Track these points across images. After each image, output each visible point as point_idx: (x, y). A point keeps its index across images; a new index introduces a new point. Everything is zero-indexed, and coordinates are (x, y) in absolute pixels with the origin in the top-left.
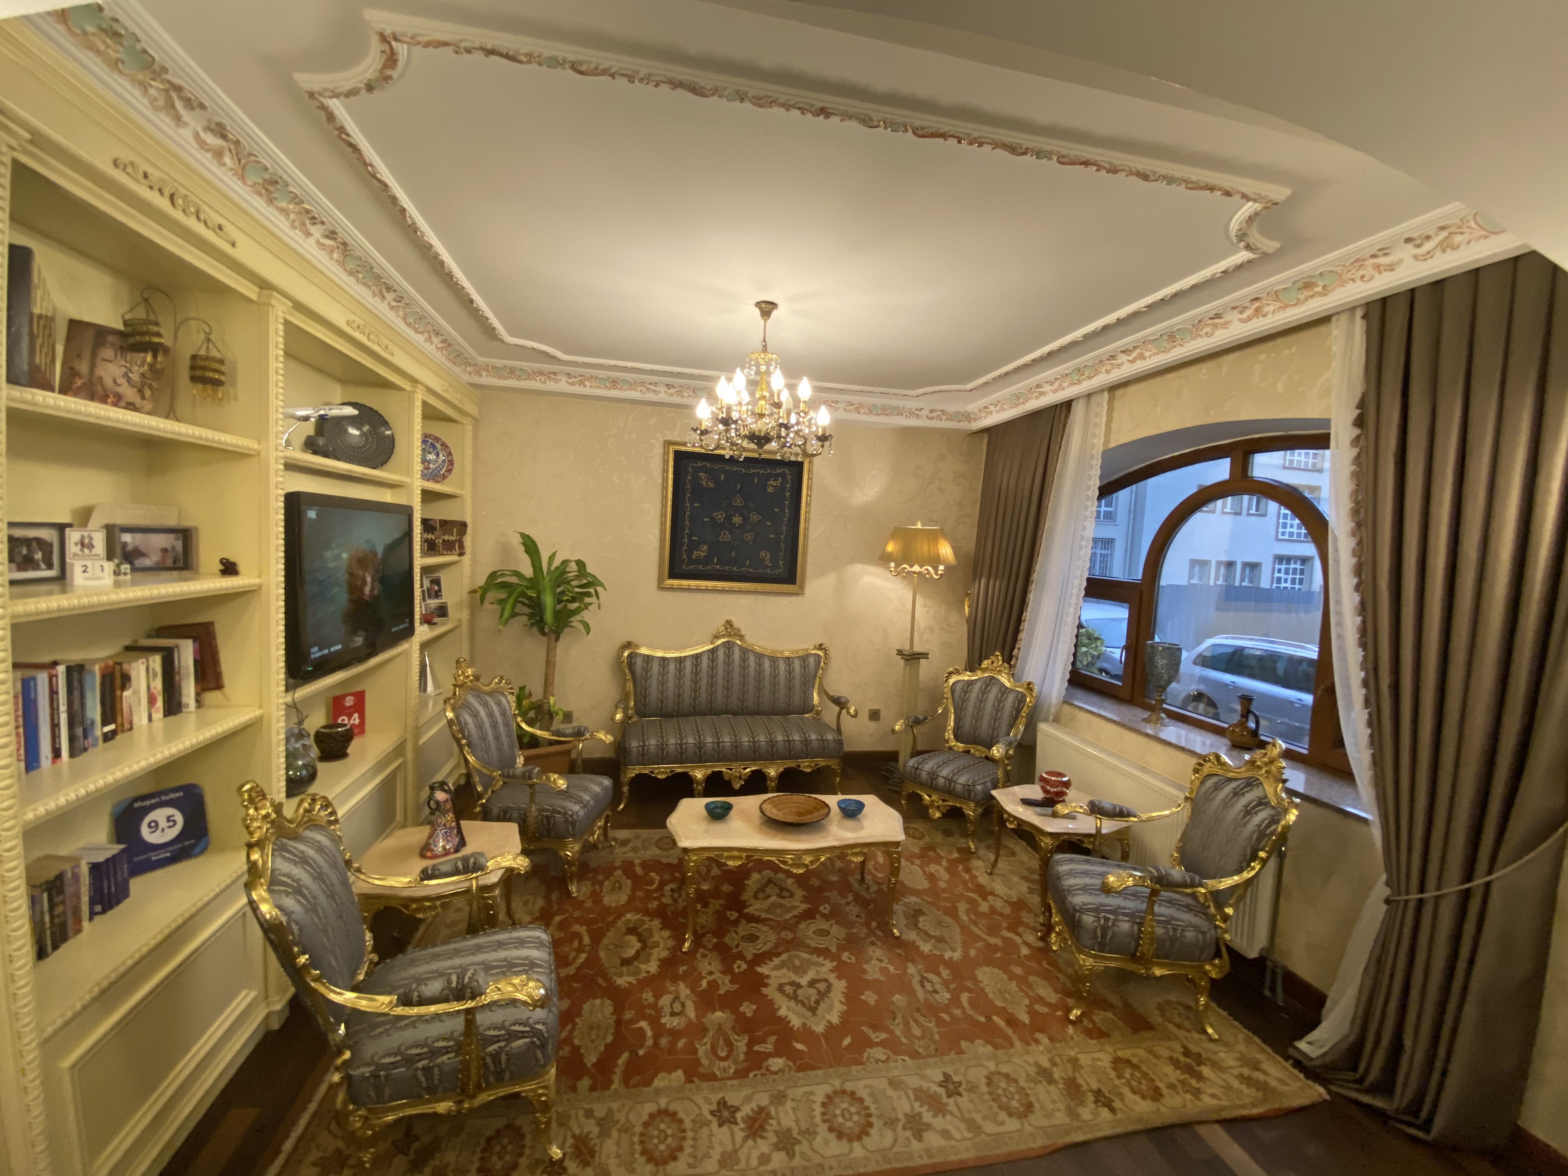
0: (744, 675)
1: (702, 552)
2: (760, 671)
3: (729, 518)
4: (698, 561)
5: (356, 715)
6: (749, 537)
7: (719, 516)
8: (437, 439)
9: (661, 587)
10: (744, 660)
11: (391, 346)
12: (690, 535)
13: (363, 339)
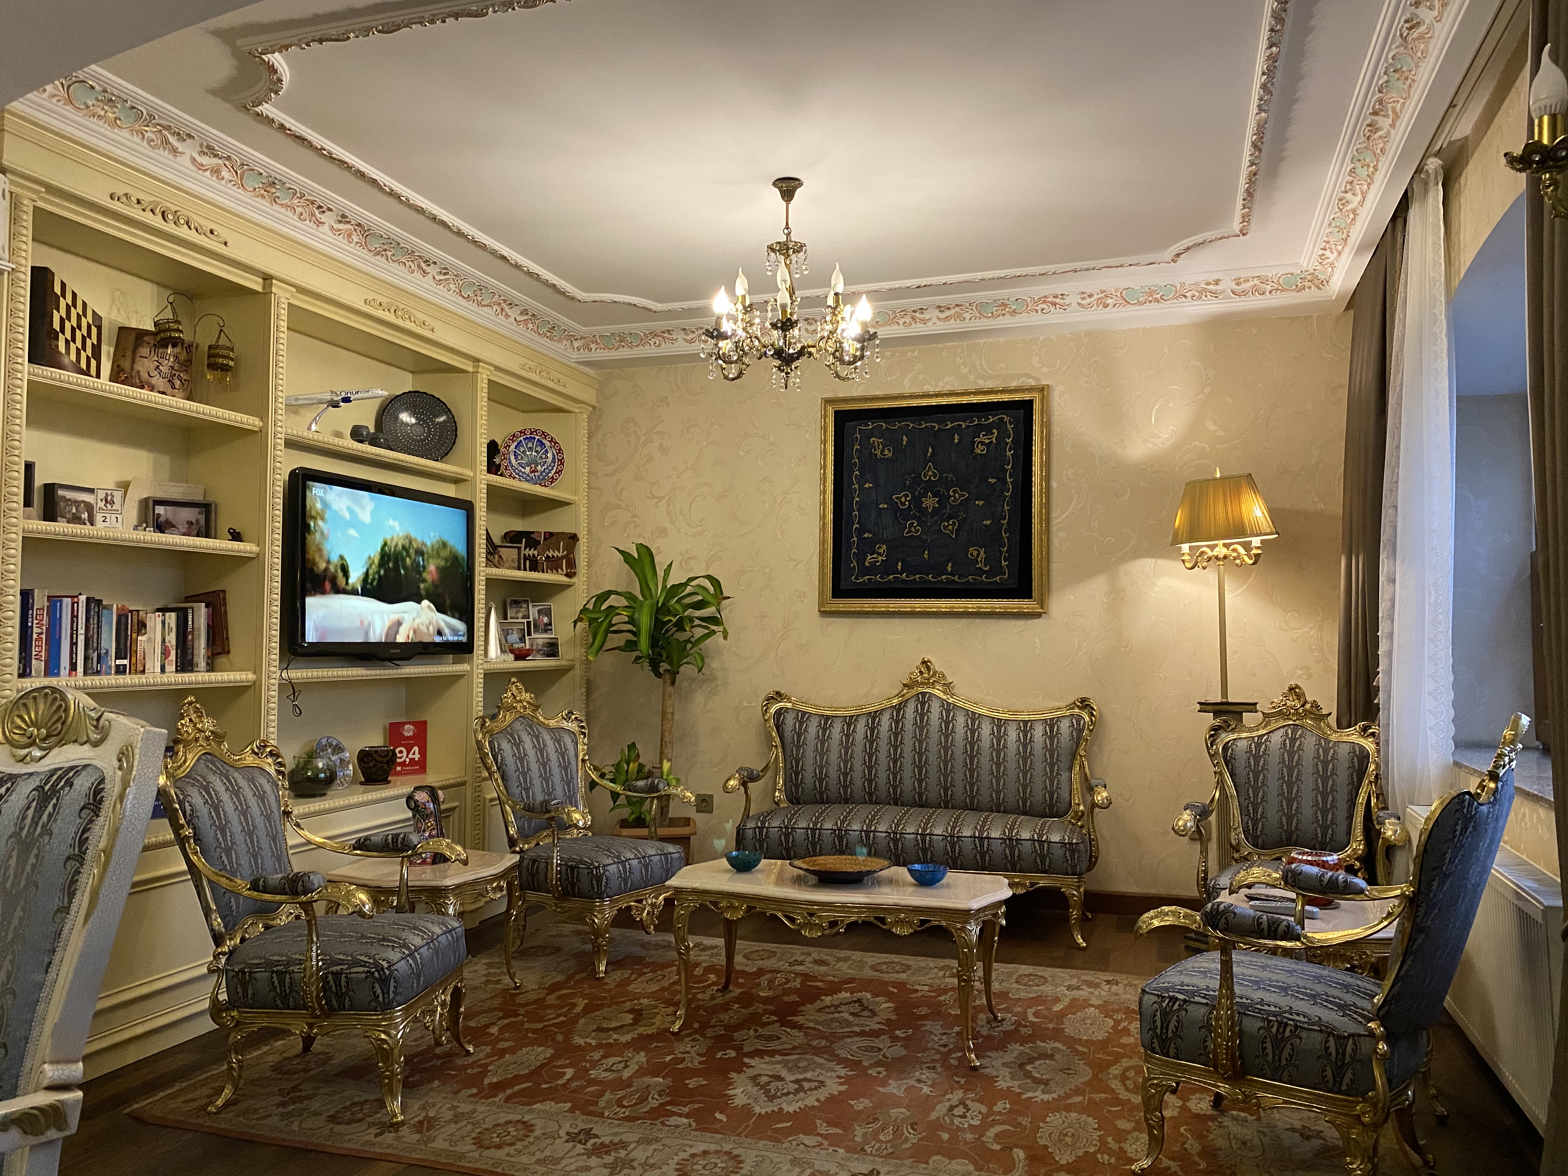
0: (946, 747)
1: (878, 556)
2: (973, 742)
3: (916, 501)
4: (873, 569)
5: (416, 749)
6: (949, 526)
7: (904, 499)
8: (544, 435)
9: (824, 614)
10: (947, 722)
11: (429, 321)
12: (861, 531)
13: (390, 317)
